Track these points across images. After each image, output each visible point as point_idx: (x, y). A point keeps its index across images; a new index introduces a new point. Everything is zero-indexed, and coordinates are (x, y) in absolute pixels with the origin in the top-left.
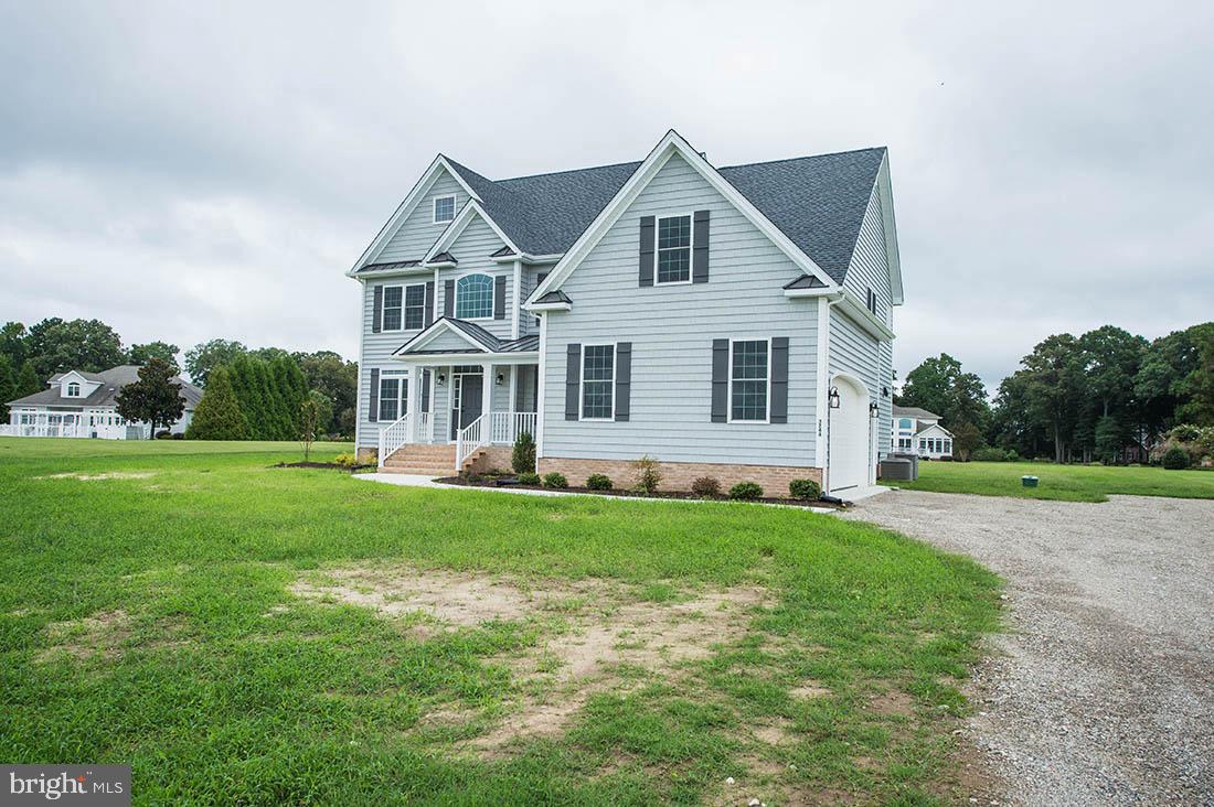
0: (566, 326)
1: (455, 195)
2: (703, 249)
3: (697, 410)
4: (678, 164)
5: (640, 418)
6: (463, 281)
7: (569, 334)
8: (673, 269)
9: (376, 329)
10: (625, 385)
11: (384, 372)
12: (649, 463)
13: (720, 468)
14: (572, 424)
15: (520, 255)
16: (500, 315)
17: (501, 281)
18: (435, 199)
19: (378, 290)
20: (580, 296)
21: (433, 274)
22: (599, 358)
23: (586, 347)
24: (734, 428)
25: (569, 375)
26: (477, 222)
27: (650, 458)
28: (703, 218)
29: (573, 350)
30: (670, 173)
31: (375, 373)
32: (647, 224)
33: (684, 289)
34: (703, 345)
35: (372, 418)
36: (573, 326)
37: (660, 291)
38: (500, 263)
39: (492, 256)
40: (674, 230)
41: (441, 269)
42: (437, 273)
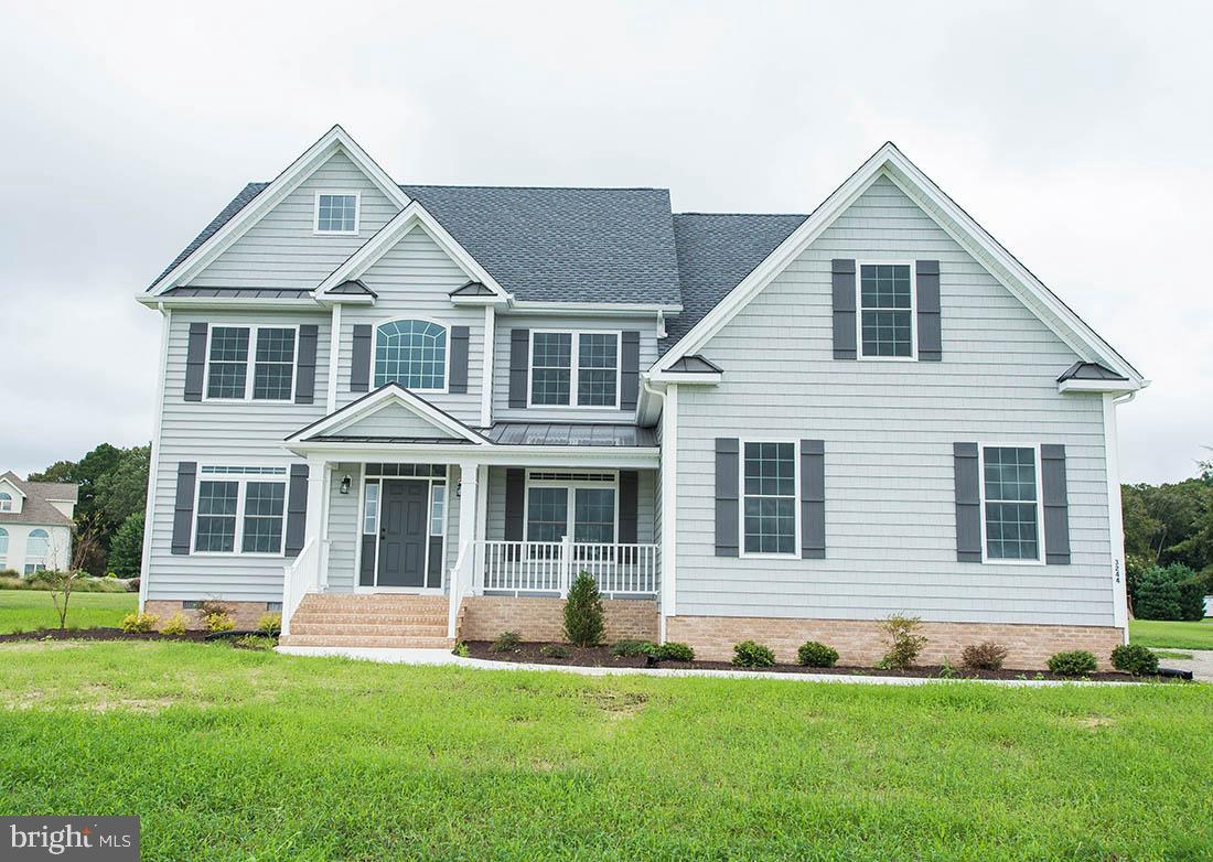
0: (711, 410)
1: (358, 194)
2: (931, 314)
3: (935, 544)
4: (887, 191)
5: (844, 553)
6: (386, 328)
7: (718, 422)
8: (887, 338)
9: (192, 394)
10: (815, 503)
11: (207, 469)
12: (906, 624)
13: (972, 629)
14: (727, 562)
15: (503, 296)
16: (459, 386)
17: (461, 336)
18: (318, 194)
19: (197, 332)
20: (736, 366)
21: (330, 313)
22: (770, 463)
23: (747, 445)
24: (993, 570)
25: (719, 486)
26: (415, 238)
27: (908, 616)
28: (930, 271)
29: (725, 449)
30: (874, 202)
31: (186, 471)
32: (842, 270)
33: (904, 369)
34: (939, 449)
35: (180, 547)
36: (722, 411)
37: (866, 368)
38: (459, 307)
39: (451, 295)
40: (886, 283)
41: (345, 305)
42: (337, 312)
